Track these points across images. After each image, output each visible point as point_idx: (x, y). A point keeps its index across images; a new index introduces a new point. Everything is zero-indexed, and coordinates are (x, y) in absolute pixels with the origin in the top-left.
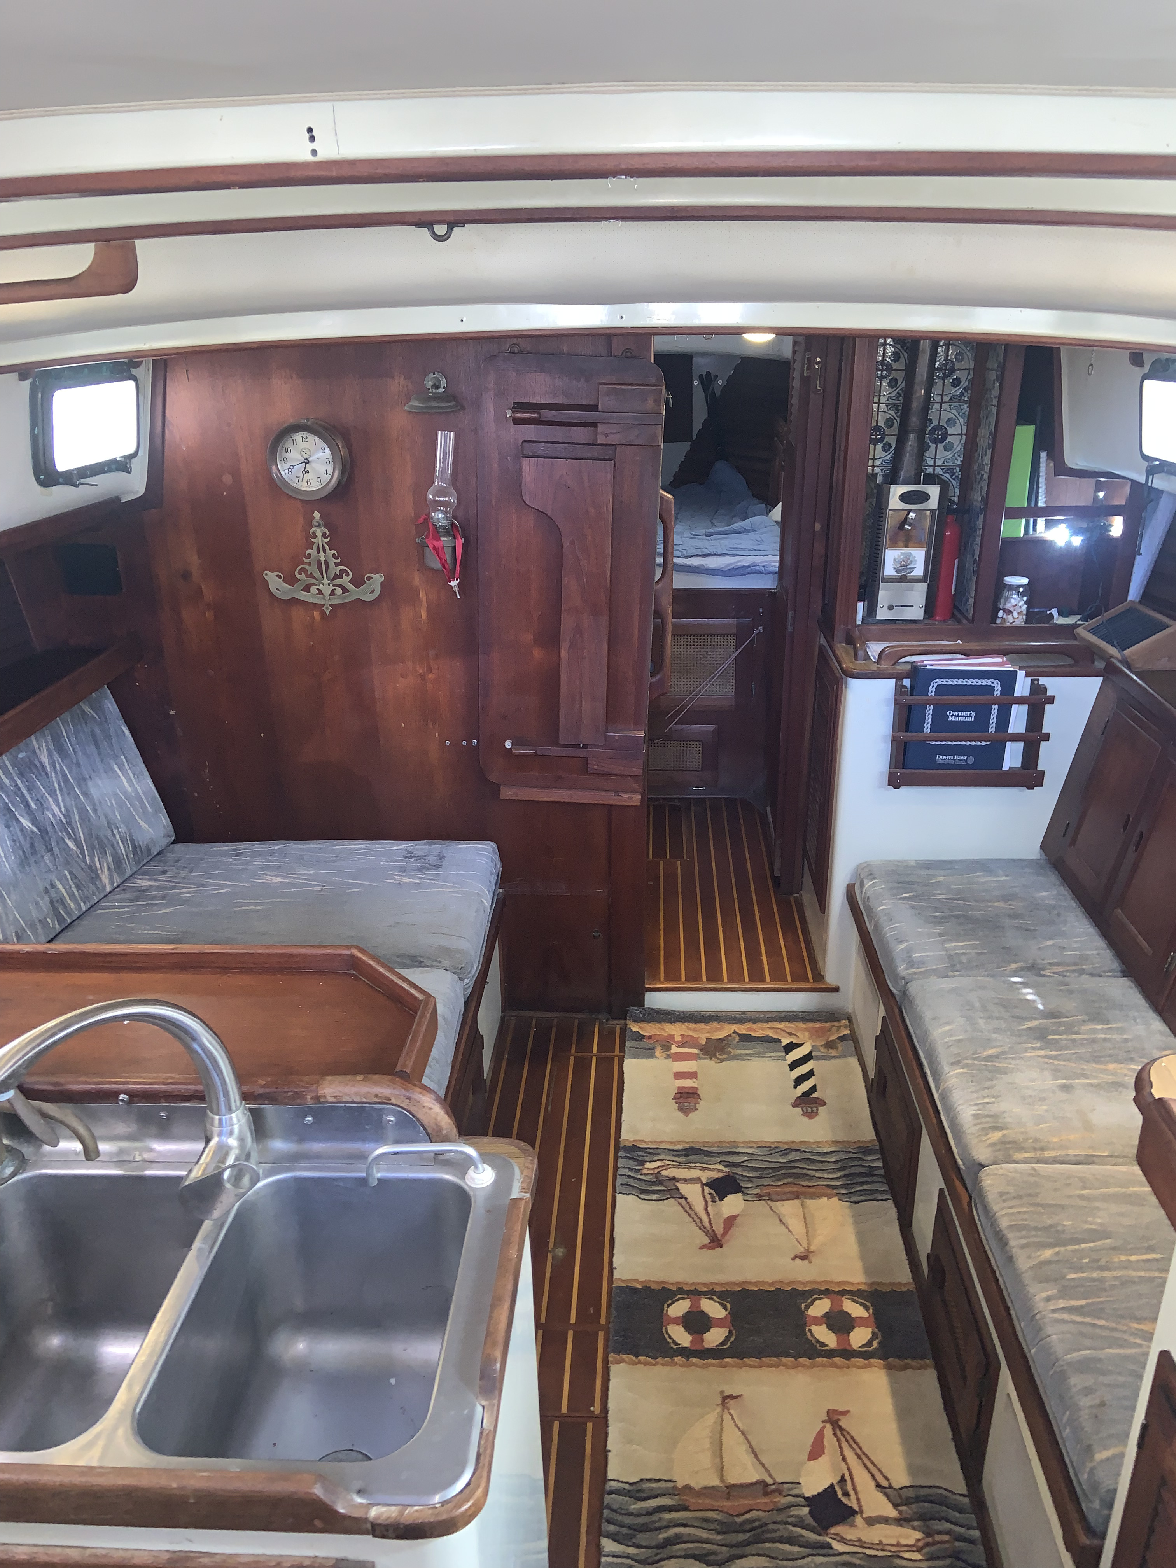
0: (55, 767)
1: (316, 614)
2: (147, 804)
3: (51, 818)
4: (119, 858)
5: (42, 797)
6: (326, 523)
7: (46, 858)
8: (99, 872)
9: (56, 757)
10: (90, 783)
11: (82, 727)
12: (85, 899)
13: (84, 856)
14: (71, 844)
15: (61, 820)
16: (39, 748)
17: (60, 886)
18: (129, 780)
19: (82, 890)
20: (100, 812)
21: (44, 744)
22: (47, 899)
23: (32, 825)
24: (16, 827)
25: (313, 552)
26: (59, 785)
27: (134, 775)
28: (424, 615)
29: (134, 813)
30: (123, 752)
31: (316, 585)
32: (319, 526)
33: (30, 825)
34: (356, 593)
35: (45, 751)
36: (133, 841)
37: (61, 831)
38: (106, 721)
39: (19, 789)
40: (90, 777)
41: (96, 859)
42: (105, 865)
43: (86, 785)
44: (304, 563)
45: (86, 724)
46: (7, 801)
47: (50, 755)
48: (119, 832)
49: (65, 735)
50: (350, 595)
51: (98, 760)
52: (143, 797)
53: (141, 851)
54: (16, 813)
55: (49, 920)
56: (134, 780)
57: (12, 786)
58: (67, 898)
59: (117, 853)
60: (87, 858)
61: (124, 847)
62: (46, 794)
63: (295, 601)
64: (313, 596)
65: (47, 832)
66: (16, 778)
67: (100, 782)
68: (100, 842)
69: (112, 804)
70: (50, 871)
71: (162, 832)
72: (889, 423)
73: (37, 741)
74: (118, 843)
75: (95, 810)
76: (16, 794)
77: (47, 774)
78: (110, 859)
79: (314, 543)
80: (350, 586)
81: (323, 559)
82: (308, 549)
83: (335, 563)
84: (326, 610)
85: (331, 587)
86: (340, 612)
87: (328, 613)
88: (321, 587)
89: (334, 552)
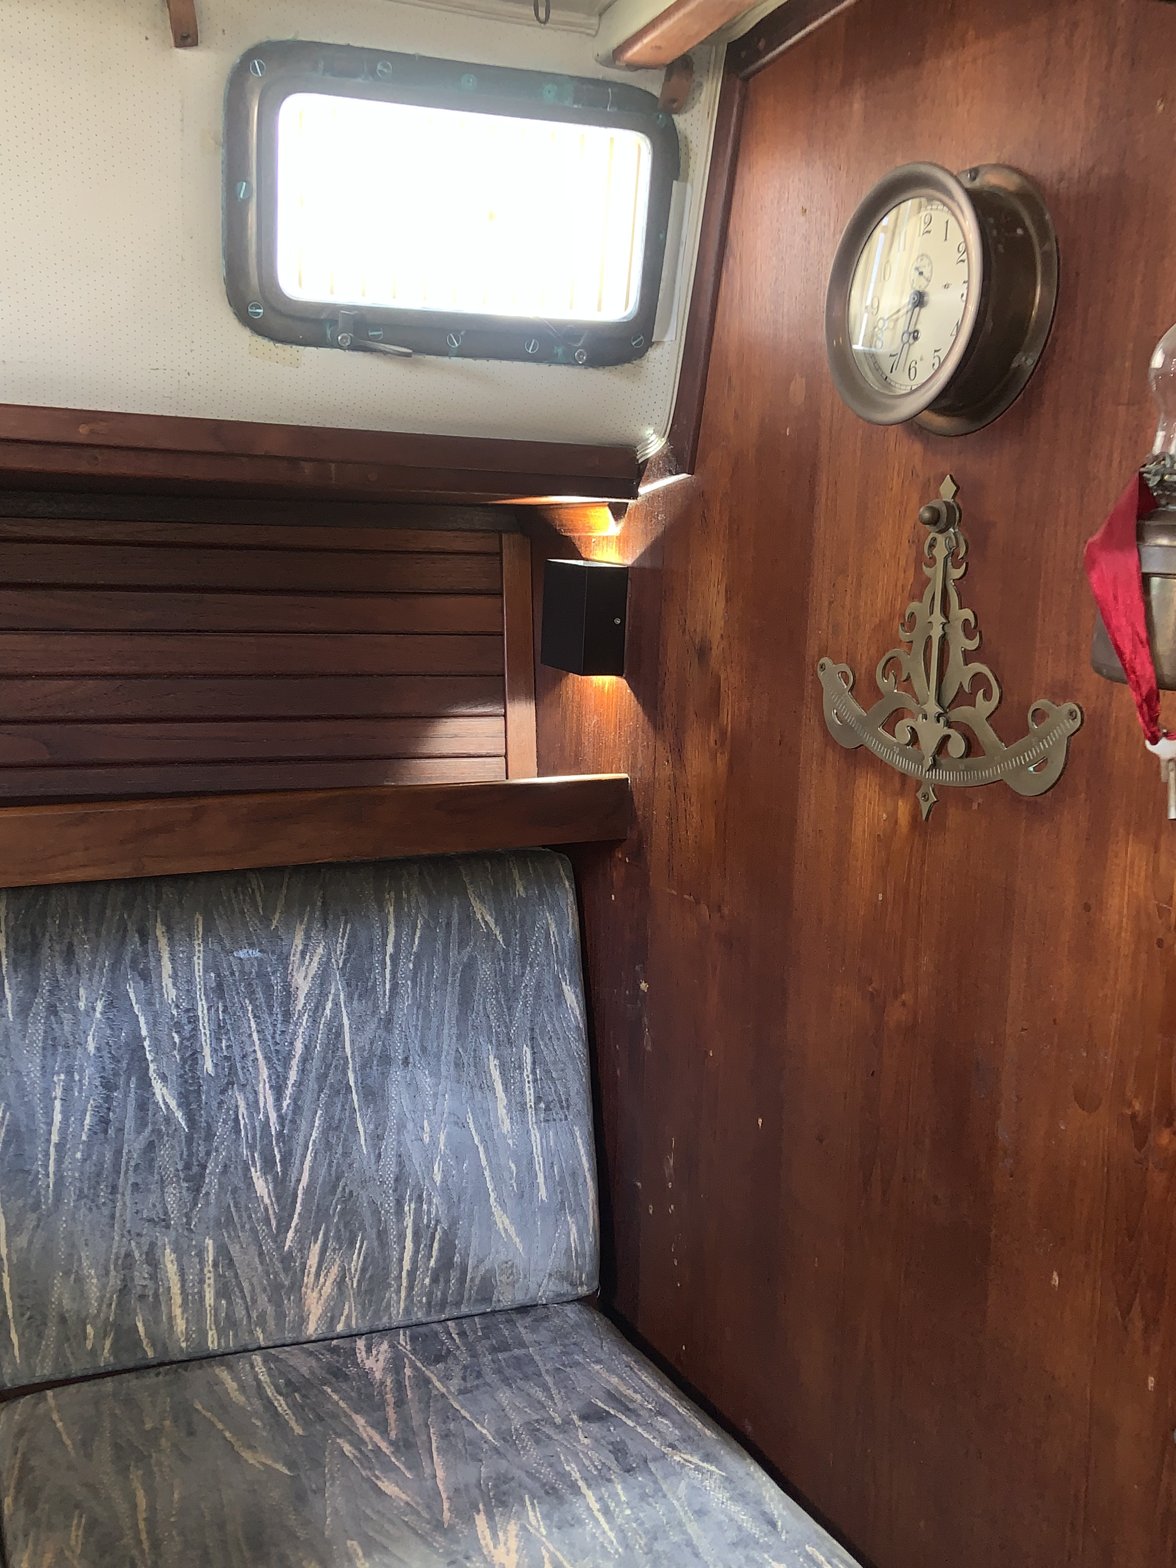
0: (318, 1007)
1: (905, 812)
2: (541, 1179)
3: (242, 1110)
4: (386, 1269)
5: (244, 1056)
7: (170, 1189)
8: (309, 1280)
9: (337, 987)
10: (397, 1073)
11: (446, 946)
12: (229, 1324)
13: (283, 1227)
14: (261, 1187)
15: (266, 1124)
16: (303, 954)
17: (171, 1268)
18: (518, 1108)
19: (230, 1303)
20: (389, 1144)
21: (320, 950)
22: (114, 1280)
23: (179, 1105)
24: (132, 1095)
25: (921, 609)
26: (308, 1048)
27: (538, 1099)
29: (490, 1186)
30: (532, 1039)
31: (910, 713)
33: (173, 1104)
34: (1000, 762)
35: (315, 965)
36: (448, 1247)
37: (252, 1147)
38: (524, 955)
39: (194, 1020)
40: (406, 1061)
41: (316, 1249)
42: (335, 1270)
43: (385, 1075)
44: (898, 643)
45: (462, 944)
46: (144, 1032)
47: (323, 979)
48: (418, 1212)
49: (390, 949)
51: (449, 1030)
52: (538, 1160)
53: (462, 1280)
54: (152, 1067)
55: (89, 1329)
56: (531, 1112)
57: (177, 1007)
58: (177, 1300)
59: (386, 1258)
60: (290, 1234)
61: (416, 1252)
62: (259, 1055)
63: (865, 755)
64: (902, 749)
65: (209, 1135)
66: (200, 994)
67: (426, 1081)
68: (349, 1213)
69: (434, 1142)
70: (165, 1222)
71: (553, 1262)
73: (308, 937)
74: (401, 1237)
75: (377, 1138)
76: (178, 1027)
77: (287, 1015)
78: (356, 1263)
79: (928, 580)
80: (987, 735)
81: (936, 633)
82: (913, 598)
83: (965, 652)
84: (921, 800)
85: (941, 730)
86: (954, 816)
87: (925, 807)
88: (920, 723)
89: (968, 614)
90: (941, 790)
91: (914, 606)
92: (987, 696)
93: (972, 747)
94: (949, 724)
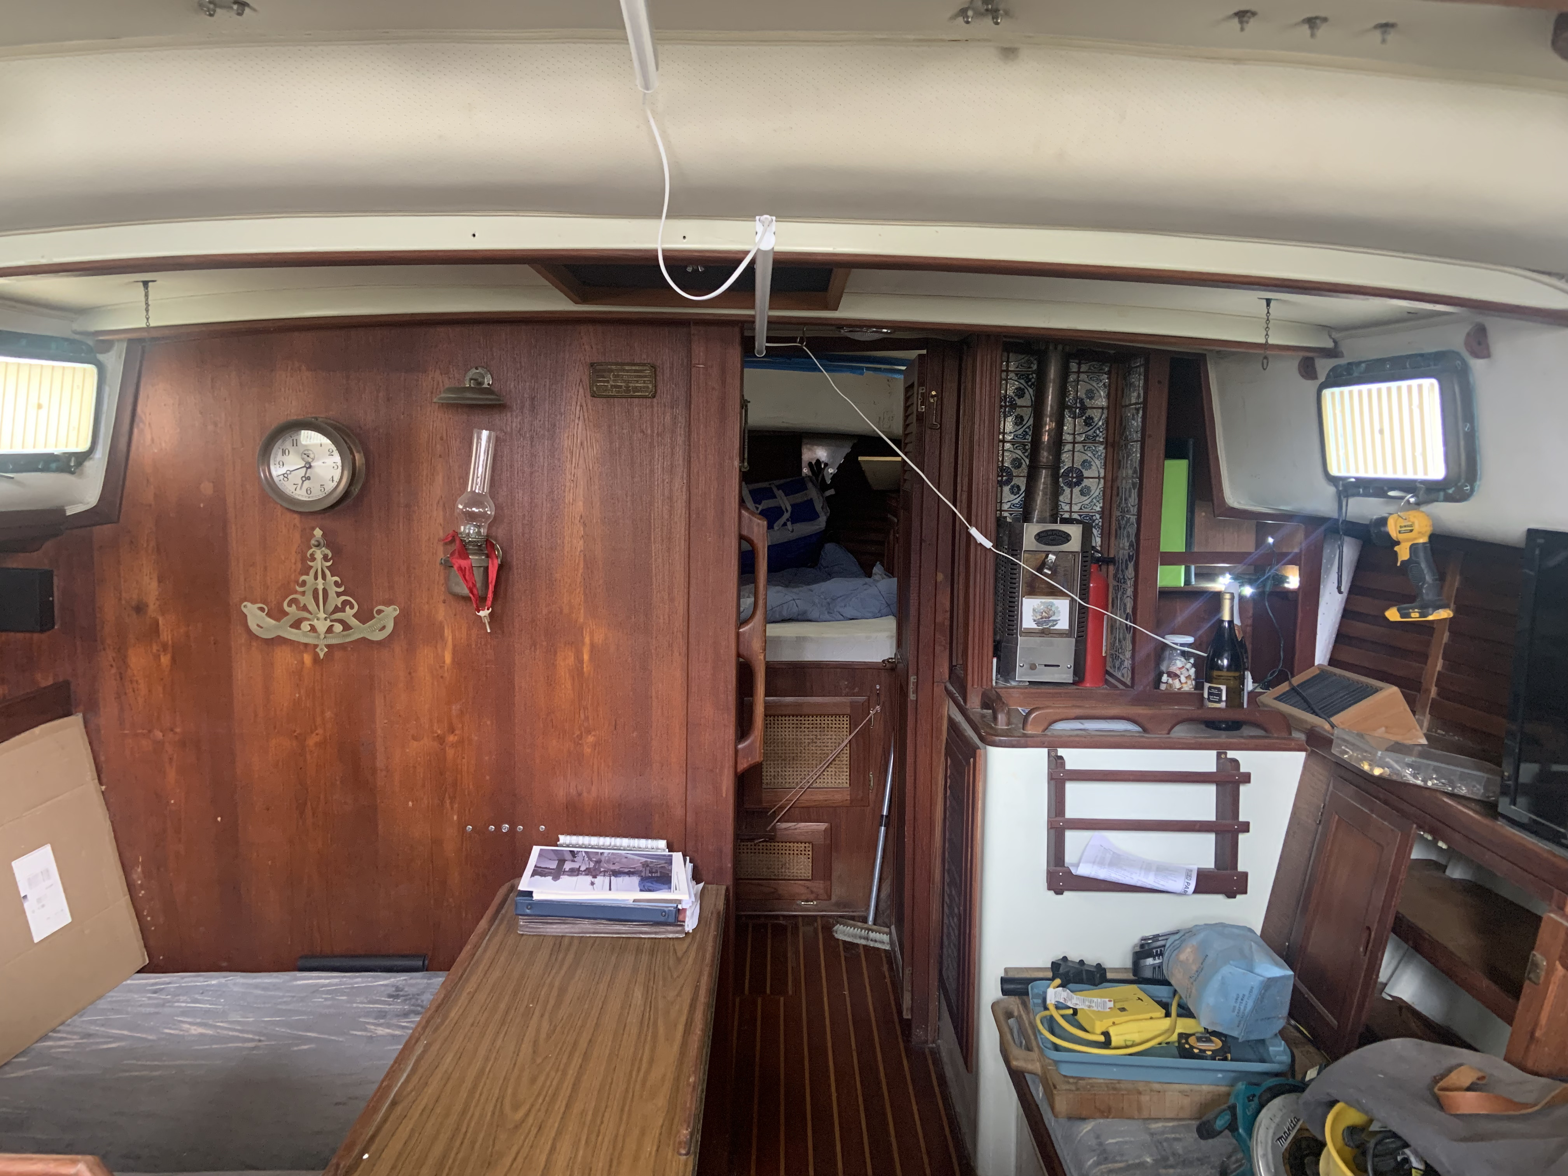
1: (307, 658)
6: (329, 541)
25: (309, 578)
28: (448, 658)
31: (308, 620)
32: (318, 546)
34: (360, 631)
44: (296, 592)
50: (353, 633)
63: (279, 641)
64: (305, 634)
72: (1017, 463)
79: (311, 567)
80: (354, 622)
81: (320, 587)
82: (302, 575)
83: (337, 593)
84: (319, 652)
85: (328, 623)
86: (338, 655)
87: (322, 655)
88: (315, 622)
89: (336, 578)
90: (327, 646)
91: (304, 577)
92: (352, 607)
93: (346, 627)
94: (331, 621)
